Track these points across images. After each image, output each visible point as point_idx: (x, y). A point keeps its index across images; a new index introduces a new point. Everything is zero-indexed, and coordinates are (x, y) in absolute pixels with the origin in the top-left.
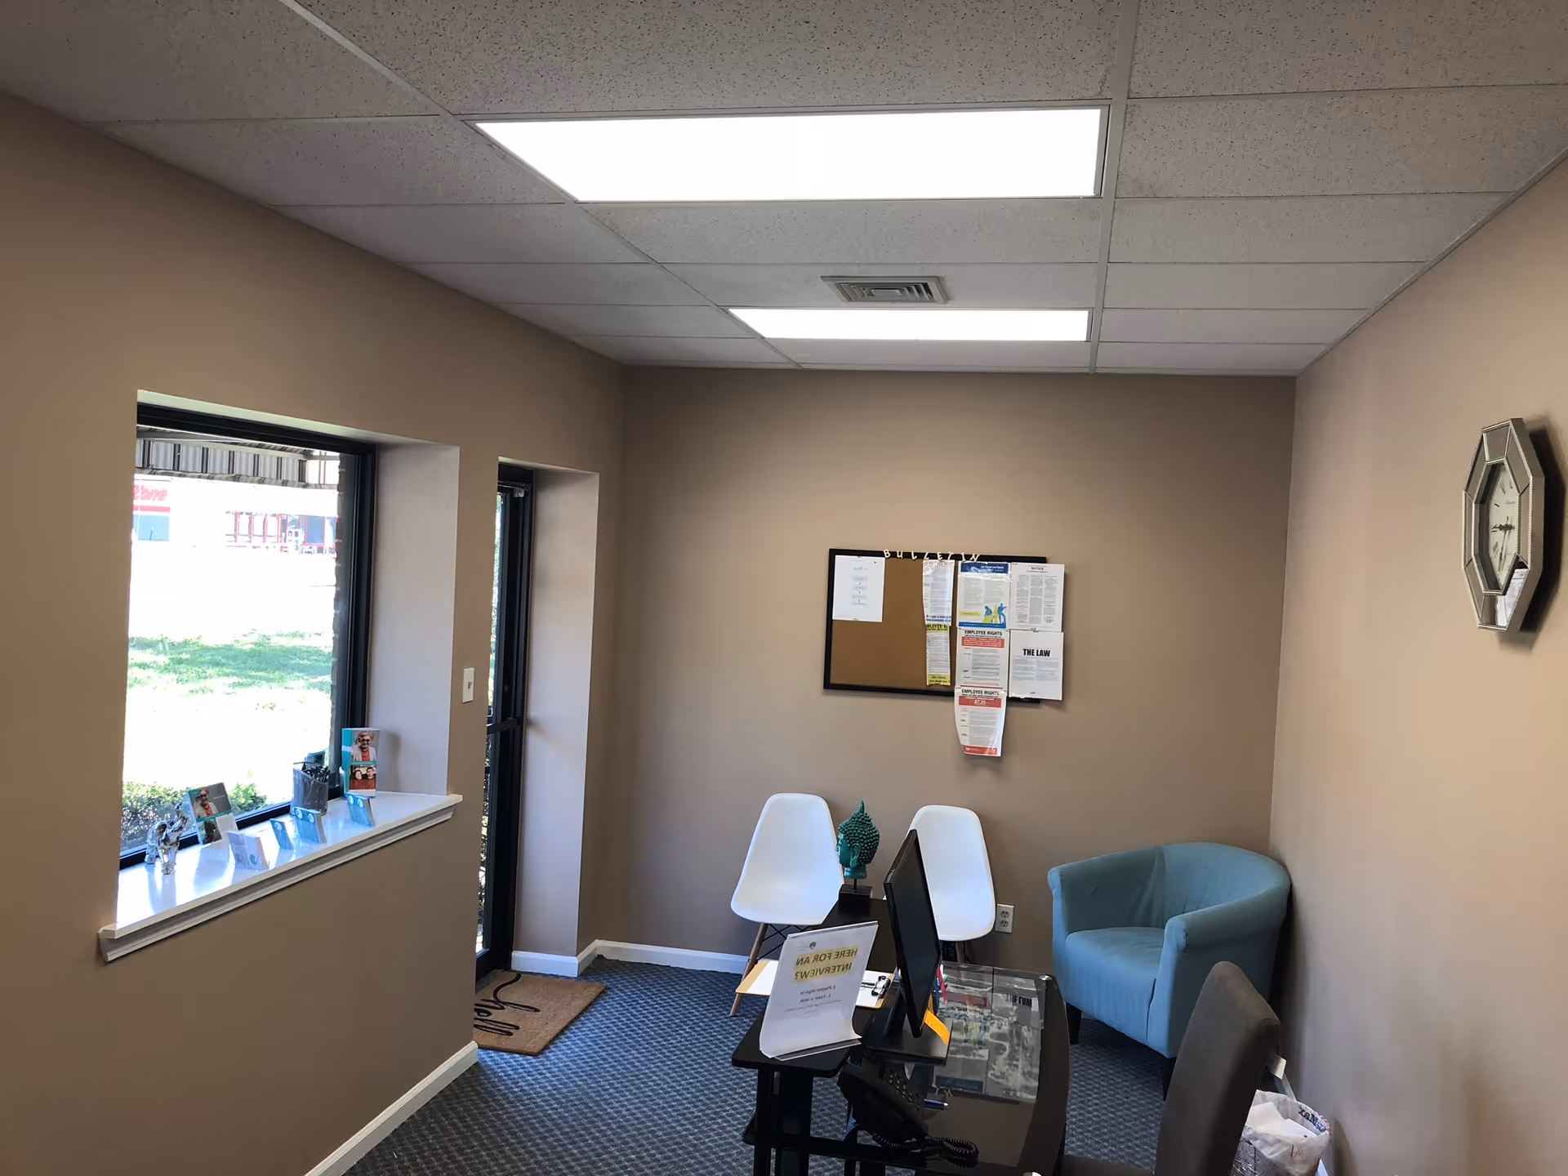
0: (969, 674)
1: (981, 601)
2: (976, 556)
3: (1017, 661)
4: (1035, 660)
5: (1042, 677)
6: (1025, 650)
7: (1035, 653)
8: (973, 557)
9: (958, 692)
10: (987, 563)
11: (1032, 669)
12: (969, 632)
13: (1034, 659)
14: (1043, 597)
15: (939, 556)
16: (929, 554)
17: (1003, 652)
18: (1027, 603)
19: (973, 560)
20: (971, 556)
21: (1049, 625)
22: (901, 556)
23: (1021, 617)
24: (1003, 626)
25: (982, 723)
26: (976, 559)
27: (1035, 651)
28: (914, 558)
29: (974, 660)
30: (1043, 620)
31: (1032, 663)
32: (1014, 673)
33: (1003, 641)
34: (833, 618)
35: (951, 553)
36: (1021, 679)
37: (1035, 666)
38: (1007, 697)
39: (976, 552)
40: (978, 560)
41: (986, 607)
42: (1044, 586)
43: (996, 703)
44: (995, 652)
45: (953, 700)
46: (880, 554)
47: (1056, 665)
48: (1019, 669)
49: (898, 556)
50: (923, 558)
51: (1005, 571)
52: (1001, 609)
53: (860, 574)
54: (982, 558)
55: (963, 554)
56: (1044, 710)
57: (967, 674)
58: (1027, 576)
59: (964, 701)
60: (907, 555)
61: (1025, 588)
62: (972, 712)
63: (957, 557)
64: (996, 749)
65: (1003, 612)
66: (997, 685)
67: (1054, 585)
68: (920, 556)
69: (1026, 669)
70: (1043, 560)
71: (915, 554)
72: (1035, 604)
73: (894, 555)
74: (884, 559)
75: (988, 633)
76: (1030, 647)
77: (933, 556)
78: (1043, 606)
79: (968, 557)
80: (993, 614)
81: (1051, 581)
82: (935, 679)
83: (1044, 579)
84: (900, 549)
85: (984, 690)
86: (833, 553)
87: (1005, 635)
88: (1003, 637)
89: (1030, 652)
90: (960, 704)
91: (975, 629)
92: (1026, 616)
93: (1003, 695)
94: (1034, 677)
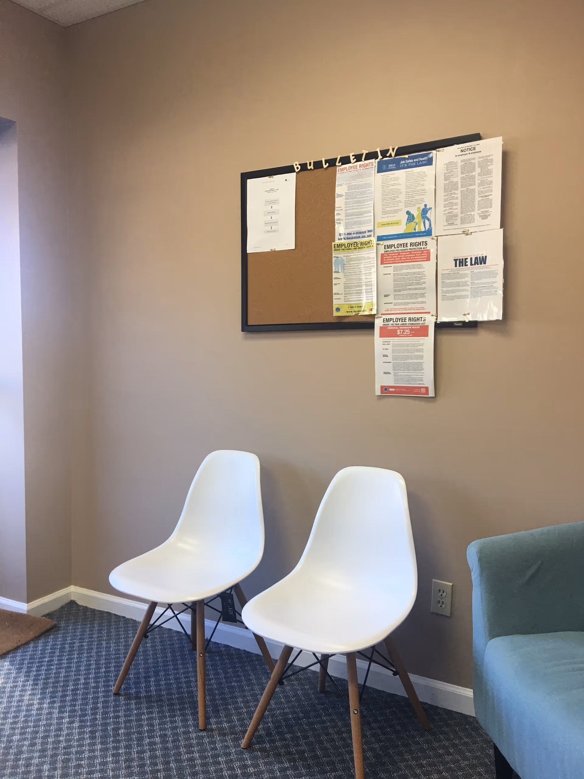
0: (390, 299)
1: (401, 206)
2: (393, 149)
3: (447, 276)
4: (468, 272)
5: (476, 293)
6: (456, 260)
7: (469, 263)
8: (391, 151)
9: (378, 323)
10: (407, 156)
11: (465, 284)
12: (389, 246)
13: (467, 270)
14: (476, 187)
15: (352, 158)
16: (341, 158)
17: (428, 267)
18: (457, 198)
19: (390, 156)
20: (388, 151)
21: (485, 222)
22: (312, 167)
23: (450, 219)
24: (428, 233)
25: (408, 357)
26: (393, 154)
27: (469, 260)
28: (325, 166)
29: (394, 281)
30: (477, 218)
31: (465, 275)
32: (443, 292)
33: (428, 252)
34: (248, 252)
35: (365, 152)
36: (453, 298)
37: (468, 279)
38: (436, 323)
39: (392, 146)
40: (396, 155)
41: (408, 213)
42: (478, 170)
43: (422, 331)
44: (420, 267)
45: (373, 334)
46: (289, 169)
47: (493, 274)
48: (451, 285)
49: (309, 168)
50: (335, 165)
51: (429, 162)
52: (425, 211)
53: (272, 196)
54: (401, 151)
55: (378, 150)
56: (483, 335)
57: (387, 300)
58: (456, 163)
59: (386, 333)
60: (318, 165)
61: (454, 180)
62: (394, 345)
63: (371, 156)
64: (427, 389)
65: (428, 215)
66: (423, 308)
67: (489, 168)
68: (332, 163)
69: (458, 285)
70: (477, 137)
71: (326, 161)
72: (467, 197)
73: (304, 167)
74: (295, 173)
75: (411, 244)
76: (461, 256)
77: (345, 160)
78: (477, 199)
79: (384, 153)
80: (415, 220)
81: (486, 162)
82: (353, 310)
83: (476, 161)
84: (309, 160)
85: (408, 316)
86: (245, 177)
87: (431, 246)
88: (428, 247)
89: (461, 262)
90: (381, 336)
91: (395, 242)
92: (456, 216)
93: (430, 322)
94: (468, 293)
